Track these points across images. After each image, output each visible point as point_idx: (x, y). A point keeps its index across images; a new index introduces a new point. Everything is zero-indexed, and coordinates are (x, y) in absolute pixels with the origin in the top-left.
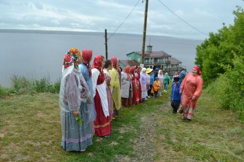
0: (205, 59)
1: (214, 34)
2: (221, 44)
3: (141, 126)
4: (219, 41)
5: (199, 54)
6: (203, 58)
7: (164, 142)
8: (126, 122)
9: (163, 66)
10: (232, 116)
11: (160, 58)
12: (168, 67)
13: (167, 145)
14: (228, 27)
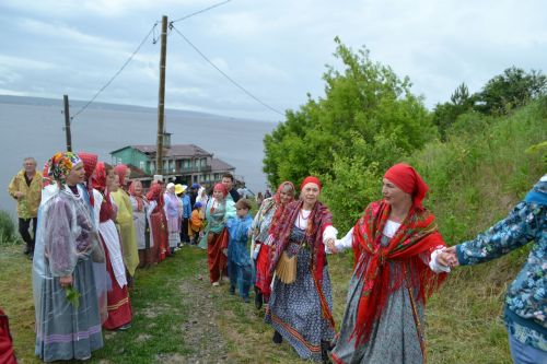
0: (282, 160)
1: (294, 112)
2: (310, 133)
3: (185, 302)
4: (303, 128)
5: (270, 151)
6: (278, 159)
7: (235, 322)
8: (153, 296)
9: (196, 177)
10: (339, 264)
11: (189, 160)
12: (208, 179)
13: (242, 326)
14: (317, 102)
